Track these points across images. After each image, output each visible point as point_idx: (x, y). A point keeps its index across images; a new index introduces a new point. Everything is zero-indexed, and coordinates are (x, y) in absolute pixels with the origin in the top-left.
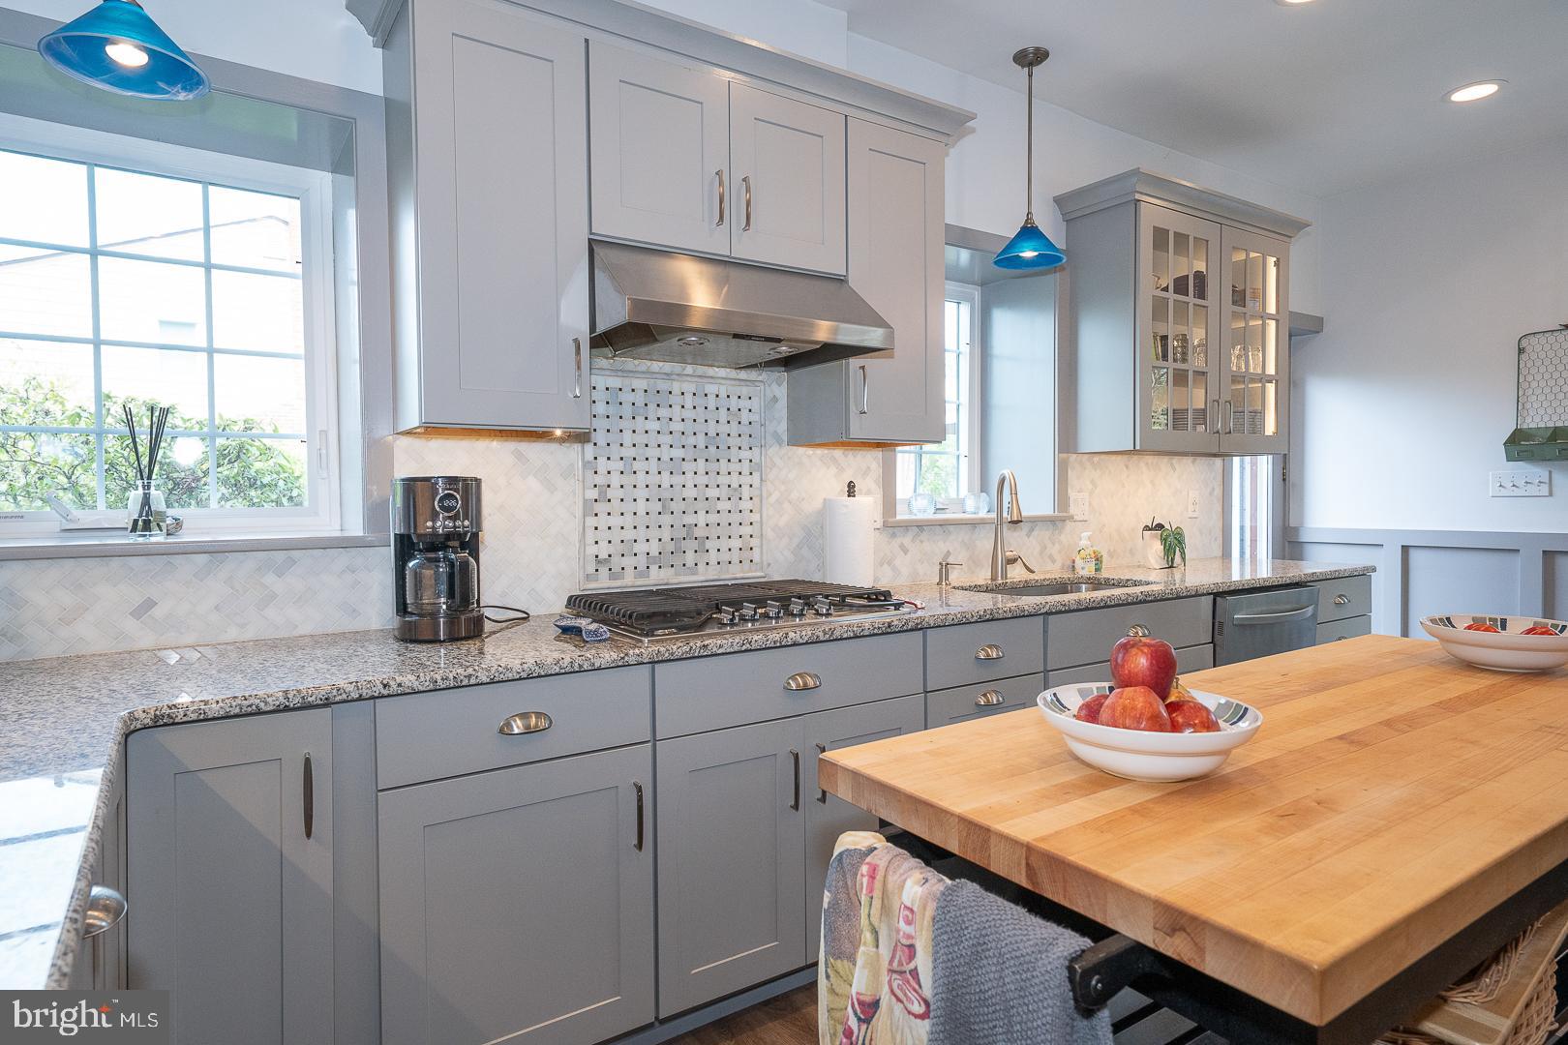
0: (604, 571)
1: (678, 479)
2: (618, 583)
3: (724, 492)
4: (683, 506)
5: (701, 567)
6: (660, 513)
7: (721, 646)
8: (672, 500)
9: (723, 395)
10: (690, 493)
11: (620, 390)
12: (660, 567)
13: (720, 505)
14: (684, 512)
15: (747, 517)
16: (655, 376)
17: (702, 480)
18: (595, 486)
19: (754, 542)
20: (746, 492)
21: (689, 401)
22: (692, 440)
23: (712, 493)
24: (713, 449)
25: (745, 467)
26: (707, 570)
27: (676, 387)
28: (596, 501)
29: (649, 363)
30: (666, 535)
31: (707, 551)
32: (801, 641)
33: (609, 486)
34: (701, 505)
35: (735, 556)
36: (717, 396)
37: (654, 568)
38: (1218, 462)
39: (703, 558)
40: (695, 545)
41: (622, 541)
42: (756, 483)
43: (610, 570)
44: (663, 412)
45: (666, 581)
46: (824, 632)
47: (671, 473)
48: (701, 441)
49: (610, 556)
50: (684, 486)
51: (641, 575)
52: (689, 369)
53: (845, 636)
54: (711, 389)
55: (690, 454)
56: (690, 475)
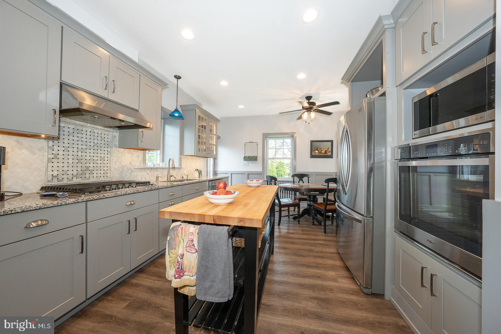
0: (55, 179)
1: (84, 154)
2: (61, 183)
3: (99, 158)
4: (85, 161)
5: (91, 178)
6: (77, 163)
7: (108, 195)
8: (82, 159)
9: (100, 133)
10: (88, 158)
11: (64, 127)
12: (77, 178)
13: (98, 162)
14: (86, 163)
15: (106, 165)
16: (77, 125)
17: (92, 155)
18: (53, 154)
19: (108, 172)
20: (106, 159)
21: (88, 133)
22: (89, 144)
23: (95, 158)
24: (96, 147)
25: (106, 152)
26: (93, 179)
27: (84, 129)
28: (53, 158)
29: (75, 121)
30: (79, 169)
31: (93, 174)
32: (131, 193)
33: (58, 154)
34: (92, 161)
35: (102, 175)
36: (98, 133)
37: (75, 179)
38: (206, 159)
39: (91, 176)
40: (89, 172)
41: (63, 171)
42: (109, 157)
43: (58, 179)
44: (80, 135)
45: (79, 182)
46: (137, 191)
47: (82, 152)
48: (92, 144)
49: (58, 175)
50: (86, 156)
51: (70, 180)
52: (89, 125)
53: (142, 191)
54: (96, 131)
55: (88, 148)
56: (88, 153)
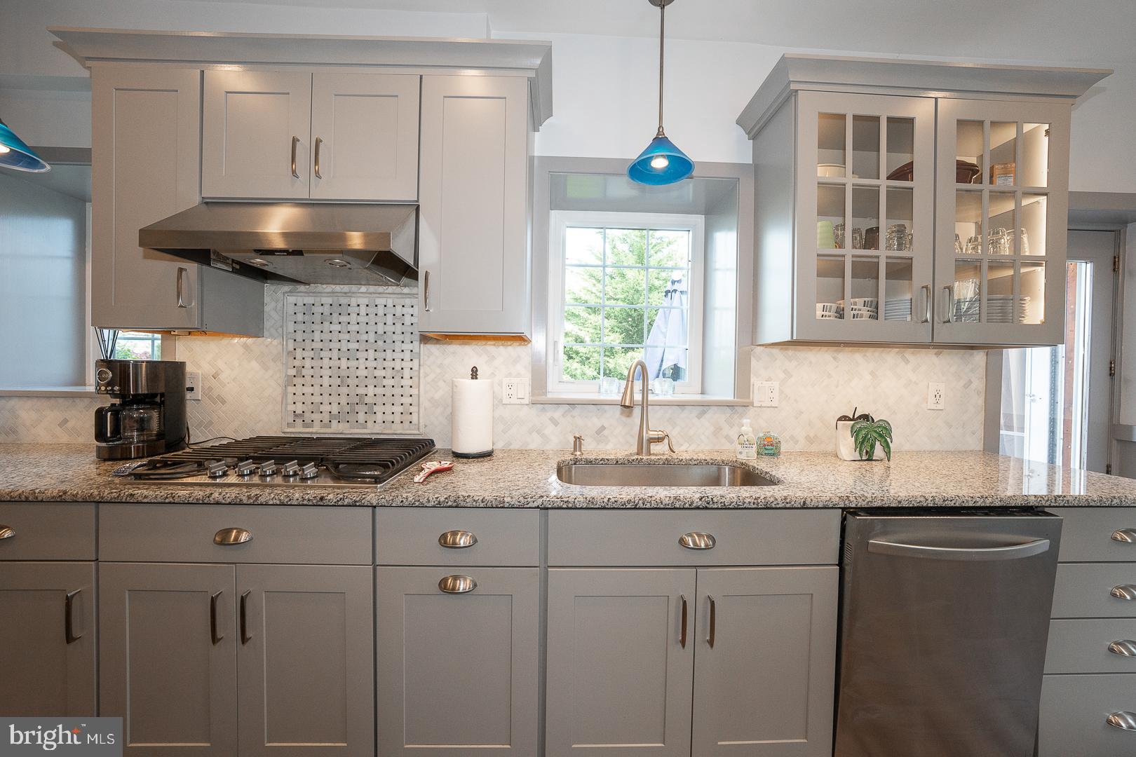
0: (299, 421)
1: (353, 363)
2: (310, 430)
3: (389, 373)
4: (356, 381)
5: (370, 424)
6: (339, 386)
8: (348, 377)
9: (390, 304)
10: (362, 373)
11: (313, 305)
12: (339, 422)
13: (385, 382)
14: (357, 386)
15: (407, 391)
16: (336, 294)
17: (371, 364)
18: (294, 367)
19: (412, 409)
20: (407, 373)
21: (363, 310)
22: (365, 337)
23: (380, 373)
24: (380, 343)
25: (407, 356)
26: (374, 426)
27: (353, 302)
28: (295, 376)
29: (333, 286)
30: (344, 400)
31: (375, 413)
33: (303, 367)
34: (371, 382)
35: (397, 418)
36: (385, 306)
37: (334, 422)
38: (979, 358)
39: (371, 418)
40: (365, 408)
41: (312, 403)
42: (416, 367)
43: (303, 421)
44: (344, 319)
45: (340, 432)
47: (348, 359)
48: (372, 337)
49: (303, 412)
50: (357, 368)
51: (325, 426)
52: (363, 289)
54: (380, 301)
55: (363, 346)
56: (362, 361)
